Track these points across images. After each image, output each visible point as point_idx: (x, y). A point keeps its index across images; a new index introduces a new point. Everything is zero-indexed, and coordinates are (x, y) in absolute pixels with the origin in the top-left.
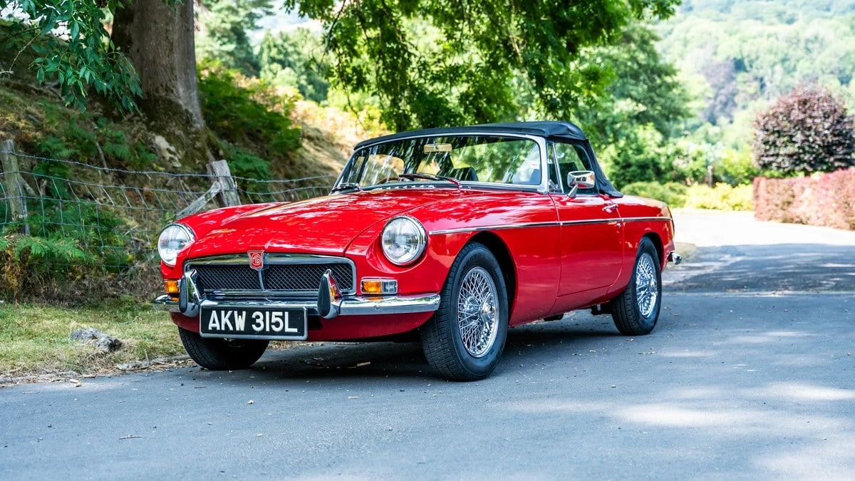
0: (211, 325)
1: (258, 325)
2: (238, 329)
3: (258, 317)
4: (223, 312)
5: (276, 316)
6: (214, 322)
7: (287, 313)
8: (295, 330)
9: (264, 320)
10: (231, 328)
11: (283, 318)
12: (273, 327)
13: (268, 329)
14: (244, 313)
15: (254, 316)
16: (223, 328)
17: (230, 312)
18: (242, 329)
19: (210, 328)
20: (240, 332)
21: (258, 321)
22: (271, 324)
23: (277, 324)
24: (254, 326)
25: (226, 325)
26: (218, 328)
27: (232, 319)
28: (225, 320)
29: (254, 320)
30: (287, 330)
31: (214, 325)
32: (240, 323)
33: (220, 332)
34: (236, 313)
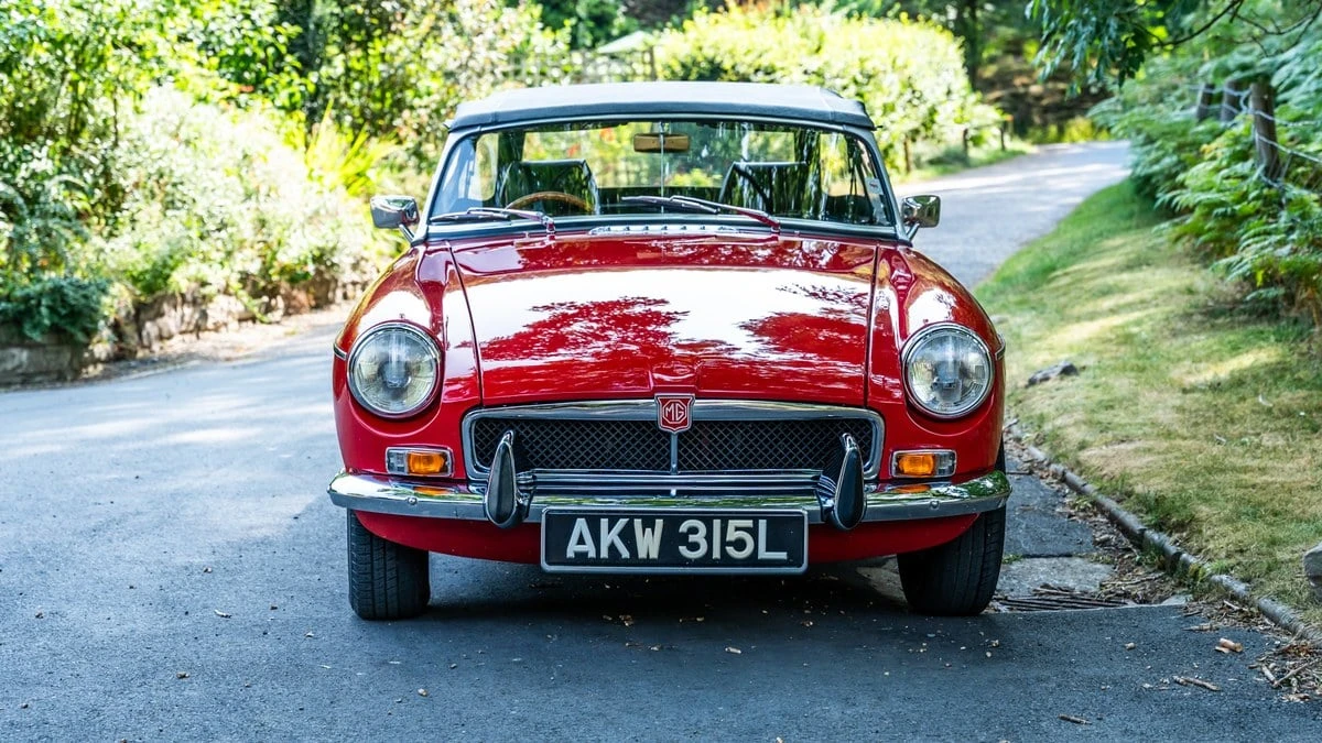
0: (572, 549)
1: (694, 547)
2: (642, 554)
3: (694, 530)
4: (604, 522)
5: (737, 529)
6: (581, 541)
7: (763, 524)
8: (783, 555)
9: (709, 538)
10: (625, 554)
11: (754, 532)
12: (730, 550)
13: (716, 554)
14: (659, 523)
15: (684, 528)
16: (604, 554)
17: (622, 522)
18: (654, 555)
19: (570, 554)
20: (648, 562)
21: (692, 538)
22: (724, 543)
23: (740, 545)
24: (683, 549)
25: (612, 548)
26: (592, 554)
27: (628, 536)
28: (610, 537)
29: (685, 536)
30: (763, 554)
31: (581, 548)
32: (649, 543)
33: (598, 561)
34: (638, 523)
